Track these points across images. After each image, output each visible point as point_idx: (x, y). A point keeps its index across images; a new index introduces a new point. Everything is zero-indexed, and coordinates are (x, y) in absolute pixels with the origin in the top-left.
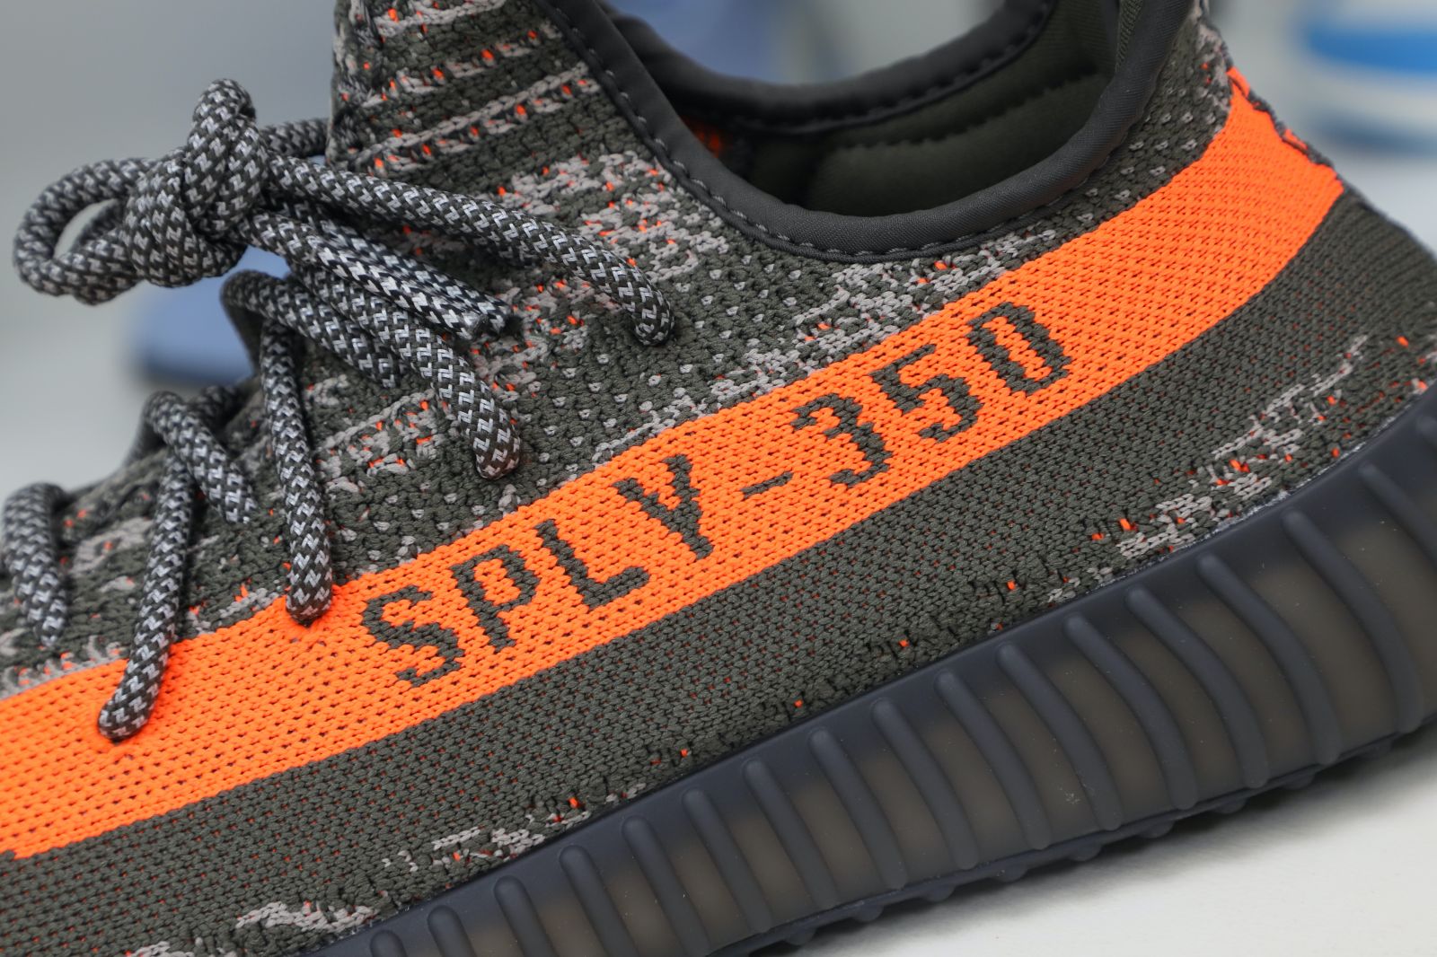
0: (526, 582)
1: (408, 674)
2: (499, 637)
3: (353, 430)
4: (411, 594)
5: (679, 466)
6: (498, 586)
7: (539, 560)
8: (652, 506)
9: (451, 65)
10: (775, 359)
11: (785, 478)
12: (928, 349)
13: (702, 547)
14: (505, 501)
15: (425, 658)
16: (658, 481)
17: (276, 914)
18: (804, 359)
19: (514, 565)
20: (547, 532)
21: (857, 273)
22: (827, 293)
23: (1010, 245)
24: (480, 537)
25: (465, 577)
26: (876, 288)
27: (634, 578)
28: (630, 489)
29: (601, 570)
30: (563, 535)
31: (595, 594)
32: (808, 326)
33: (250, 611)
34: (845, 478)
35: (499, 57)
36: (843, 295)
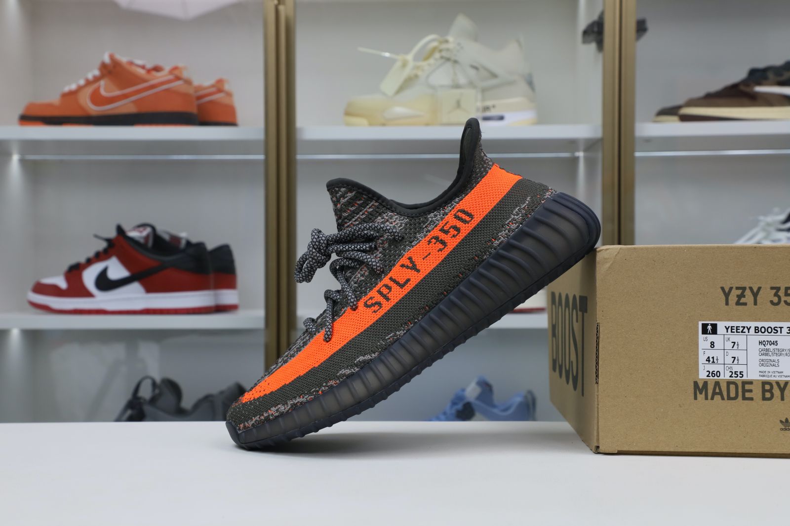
0: (389, 288)
1: (374, 312)
2: (388, 299)
3: (354, 276)
4: (371, 298)
5: (410, 259)
6: (385, 291)
7: (391, 284)
8: (407, 267)
9: (350, 208)
10: (422, 235)
11: (430, 254)
12: (448, 222)
13: (418, 271)
14: (383, 276)
15: (376, 307)
16: (408, 263)
17: (361, 358)
18: (426, 233)
19: (387, 286)
20: (391, 279)
21: (432, 215)
22: (428, 220)
23: (457, 200)
24: (380, 284)
25: (379, 292)
26: (436, 216)
27: (408, 280)
28: (403, 266)
29: (402, 281)
30: (394, 278)
31: (402, 286)
32: (426, 227)
33: (344, 312)
34: (440, 250)
35: (358, 204)
36: (430, 219)
